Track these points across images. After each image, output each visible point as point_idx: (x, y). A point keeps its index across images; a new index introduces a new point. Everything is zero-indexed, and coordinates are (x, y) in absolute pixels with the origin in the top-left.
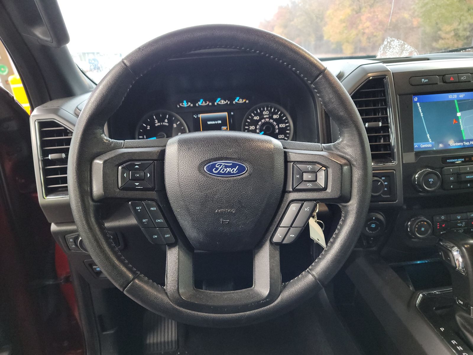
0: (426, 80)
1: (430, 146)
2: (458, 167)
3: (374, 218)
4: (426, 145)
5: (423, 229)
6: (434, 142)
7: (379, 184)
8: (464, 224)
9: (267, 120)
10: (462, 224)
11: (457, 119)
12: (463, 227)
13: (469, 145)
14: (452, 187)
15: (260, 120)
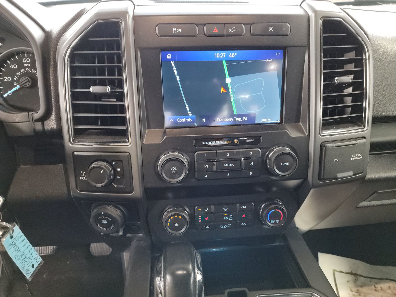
0: (179, 30)
1: (190, 120)
2: (216, 151)
3: (103, 213)
4: (185, 119)
5: (176, 224)
6: (195, 116)
7: (101, 172)
8: (231, 217)
9: (28, 70)
10: (229, 217)
11: (226, 86)
12: (231, 221)
13: (240, 121)
14: (206, 176)
15: (18, 70)
